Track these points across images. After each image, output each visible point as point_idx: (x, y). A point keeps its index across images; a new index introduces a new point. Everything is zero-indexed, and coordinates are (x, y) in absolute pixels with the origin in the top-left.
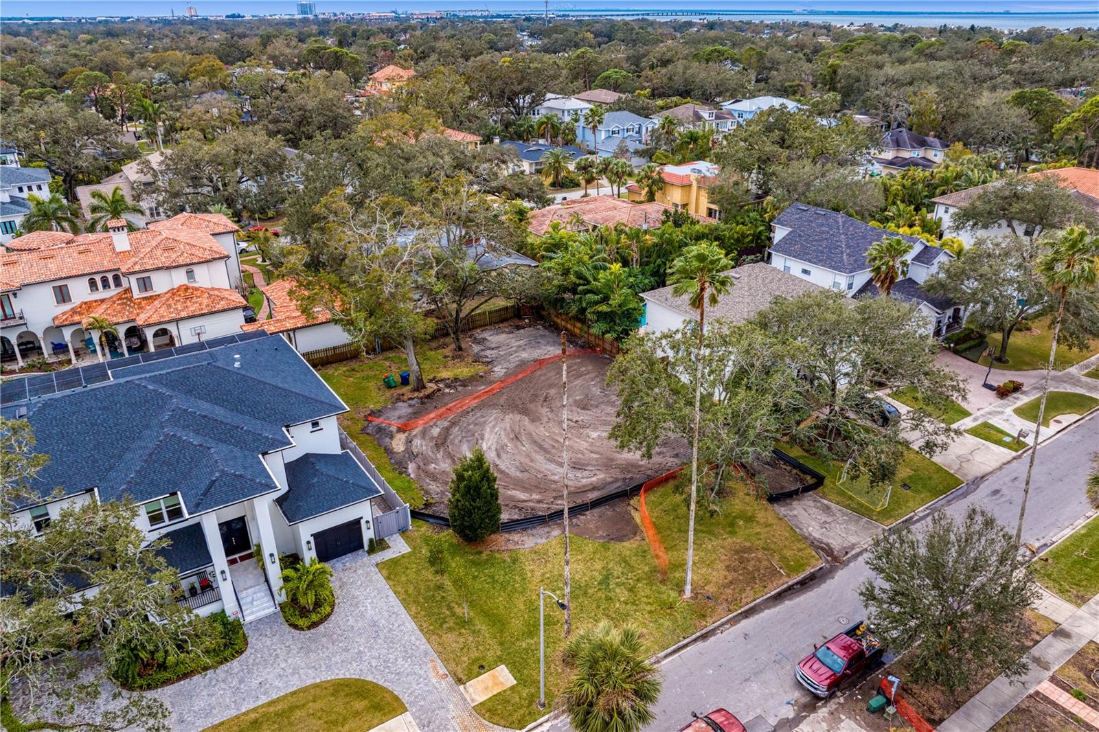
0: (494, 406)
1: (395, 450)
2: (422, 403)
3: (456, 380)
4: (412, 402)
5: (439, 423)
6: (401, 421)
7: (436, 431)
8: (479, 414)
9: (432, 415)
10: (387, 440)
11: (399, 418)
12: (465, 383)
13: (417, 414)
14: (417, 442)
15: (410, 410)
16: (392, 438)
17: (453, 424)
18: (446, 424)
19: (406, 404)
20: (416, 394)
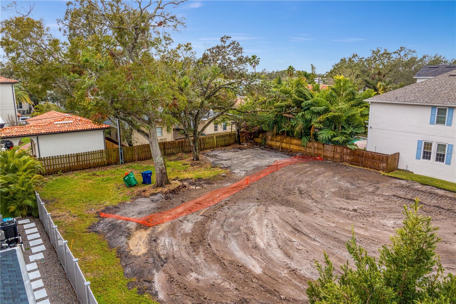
0: (249, 199)
1: (133, 253)
2: (167, 198)
3: (199, 179)
4: (156, 198)
5: (189, 217)
6: (143, 216)
7: (188, 227)
8: (235, 208)
9: (180, 210)
10: (123, 239)
11: (139, 213)
12: (209, 181)
13: (160, 209)
14: (165, 241)
15: (153, 205)
16: (129, 236)
17: (208, 217)
18: (200, 218)
19: (148, 200)
20: (159, 190)
